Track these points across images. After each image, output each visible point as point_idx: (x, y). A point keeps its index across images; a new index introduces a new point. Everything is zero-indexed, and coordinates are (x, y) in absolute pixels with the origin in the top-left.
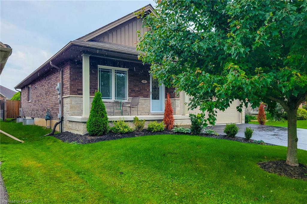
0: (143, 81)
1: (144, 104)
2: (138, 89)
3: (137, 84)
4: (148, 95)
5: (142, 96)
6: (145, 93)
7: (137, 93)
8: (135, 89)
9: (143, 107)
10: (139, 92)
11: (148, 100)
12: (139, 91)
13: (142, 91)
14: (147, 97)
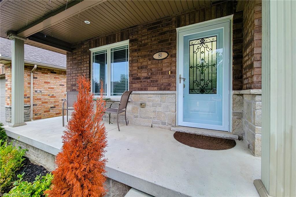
0: (156, 56)
1: (160, 105)
2: (145, 75)
3: (145, 64)
4: (169, 85)
5: (156, 88)
6: (164, 81)
7: (144, 81)
8: (139, 74)
9: (157, 110)
10: (148, 80)
11: (169, 96)
12: (149, 78)
13: (155, 78)
14: (169, 90)
